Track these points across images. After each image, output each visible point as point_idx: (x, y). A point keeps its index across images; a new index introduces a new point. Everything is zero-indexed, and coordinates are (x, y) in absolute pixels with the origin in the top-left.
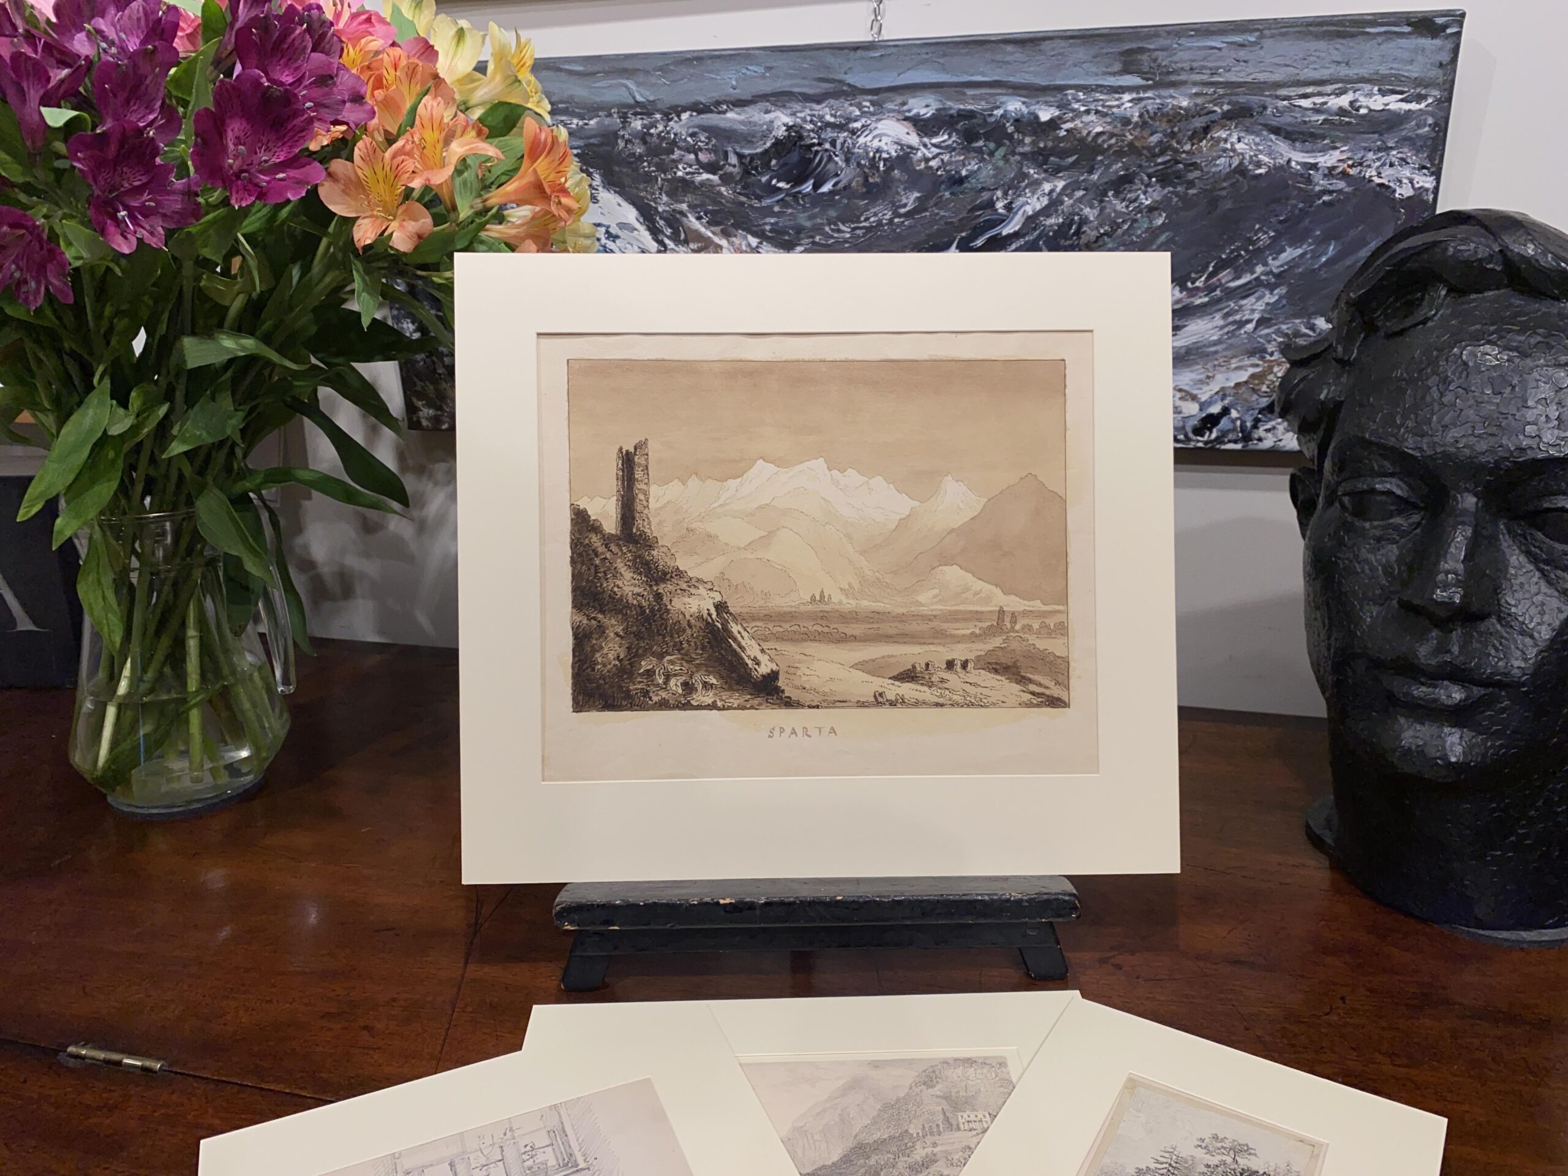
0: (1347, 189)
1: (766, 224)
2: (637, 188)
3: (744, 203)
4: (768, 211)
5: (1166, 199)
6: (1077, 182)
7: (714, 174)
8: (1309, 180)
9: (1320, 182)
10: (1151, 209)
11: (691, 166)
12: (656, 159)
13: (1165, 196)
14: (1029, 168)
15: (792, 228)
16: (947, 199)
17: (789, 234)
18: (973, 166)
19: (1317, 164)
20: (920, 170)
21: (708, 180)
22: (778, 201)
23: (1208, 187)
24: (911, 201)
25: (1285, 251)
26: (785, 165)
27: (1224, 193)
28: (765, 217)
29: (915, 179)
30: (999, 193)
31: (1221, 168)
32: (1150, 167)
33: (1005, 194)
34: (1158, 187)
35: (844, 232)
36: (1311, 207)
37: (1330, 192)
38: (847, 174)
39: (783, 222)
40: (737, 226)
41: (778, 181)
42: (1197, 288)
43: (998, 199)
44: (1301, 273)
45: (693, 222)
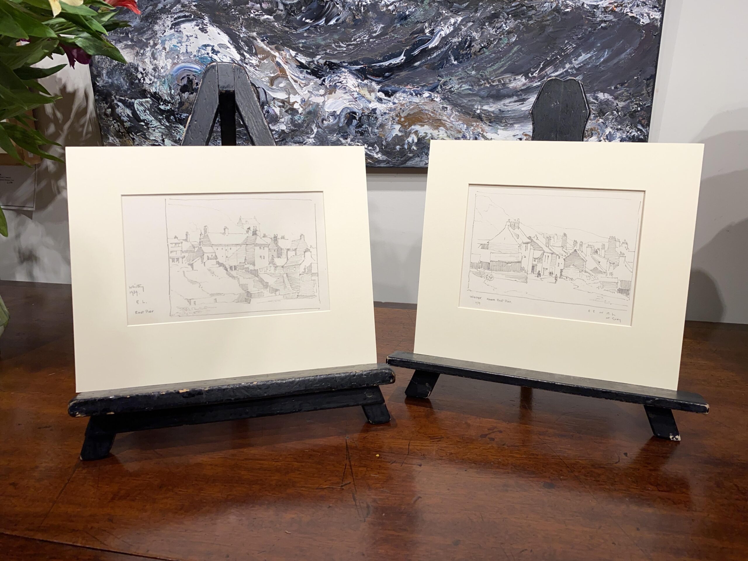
0: (614, 20)
1: (300, 43)
2: (229, 24)
3: (288, 31)
4: (300, 36)
5: (517, 27)
6: (469, 17)
7: (271, 16)
8: (594, 15)
9: (600, 16)
10: (509, 32)
11: (258, 11)
12: (239, 7)
13: (517, 25)
14: (442, 10)
15: (314, 45)
16: (398, 28)
17: (312, 49)
18: (412, 9)
19: (598, 5)
20: (383, 11)
21: (267, 18)
22: (306, 30)
23: (539, 20)
24: (379, 30)
25: (581, 55)
26: (310, 9)
27: (548, 23)
28: (299, 40)
29: (381, 17)
30: (427, 24)
31: (546, 8)
32: (508, 8)
33: (430, 25)
34: (512, 20)
35: (343, 47)
36: (595, 30)
37: (605, 22)
38: (344, 15)
39: (309, 42)
40: (284, 44)
41: (306, 19)
42: (534, 77)
43: (426, 27)
44: (590, 67)
45: (260, 43)
